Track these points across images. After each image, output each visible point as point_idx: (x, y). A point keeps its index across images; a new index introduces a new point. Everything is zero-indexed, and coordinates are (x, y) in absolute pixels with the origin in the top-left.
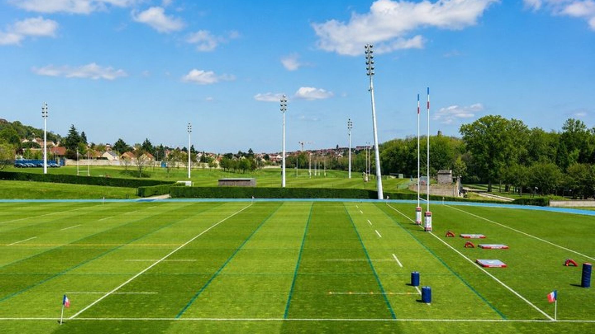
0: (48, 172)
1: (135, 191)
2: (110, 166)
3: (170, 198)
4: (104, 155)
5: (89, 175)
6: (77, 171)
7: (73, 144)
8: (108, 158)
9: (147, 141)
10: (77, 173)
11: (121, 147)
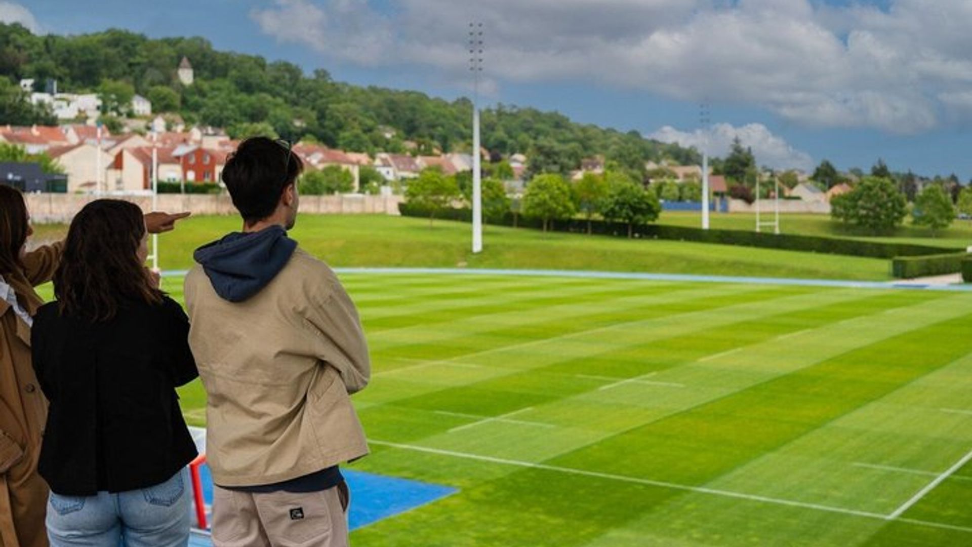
0: (710, 224)
1: (885, 265)
2: (810, 213)
3: (960, 284)
4: (795, 192)
5: (777, 231)
6: (755, 222)
7: (736, 172)
8: (804, 197)
9: (880, 162)
10: (755, 227)
11: (826, 174)
